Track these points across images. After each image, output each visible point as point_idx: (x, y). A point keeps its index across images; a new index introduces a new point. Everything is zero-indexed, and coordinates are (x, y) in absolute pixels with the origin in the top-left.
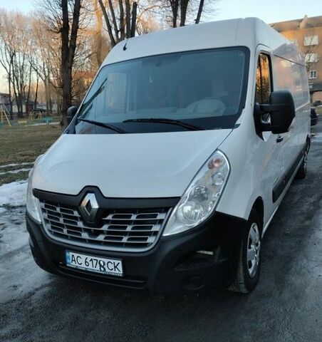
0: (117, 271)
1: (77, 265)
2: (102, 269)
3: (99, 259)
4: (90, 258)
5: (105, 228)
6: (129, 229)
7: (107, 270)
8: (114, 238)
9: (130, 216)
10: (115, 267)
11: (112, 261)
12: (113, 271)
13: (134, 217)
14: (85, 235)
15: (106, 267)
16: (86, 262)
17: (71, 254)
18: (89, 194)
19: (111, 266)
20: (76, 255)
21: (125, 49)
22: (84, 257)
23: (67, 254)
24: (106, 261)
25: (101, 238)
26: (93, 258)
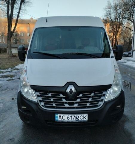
0: (85, 119)
1: (62, 120)
2: (77, 120)
3: (75, 115)
4: (70, 115)
5: (78, 100)
6: (90, 99)
7: (80, 120)
8: (82, 105)
9: (91, 94)
10: (84, 118)
11: (83, 115)
12: (83, 120)
13: (93, 94)
14: (67, 105)
15: (79, 118)
16: (68, 118)
17: (59, 115)
18: (70, 86)
19: (82, 118)
20: (62, 115)
21: (46, 22)
22: (66, 116)
23: (56, 116)
24: (79, 115)
25: (76, 105)
26: (72, 115)
